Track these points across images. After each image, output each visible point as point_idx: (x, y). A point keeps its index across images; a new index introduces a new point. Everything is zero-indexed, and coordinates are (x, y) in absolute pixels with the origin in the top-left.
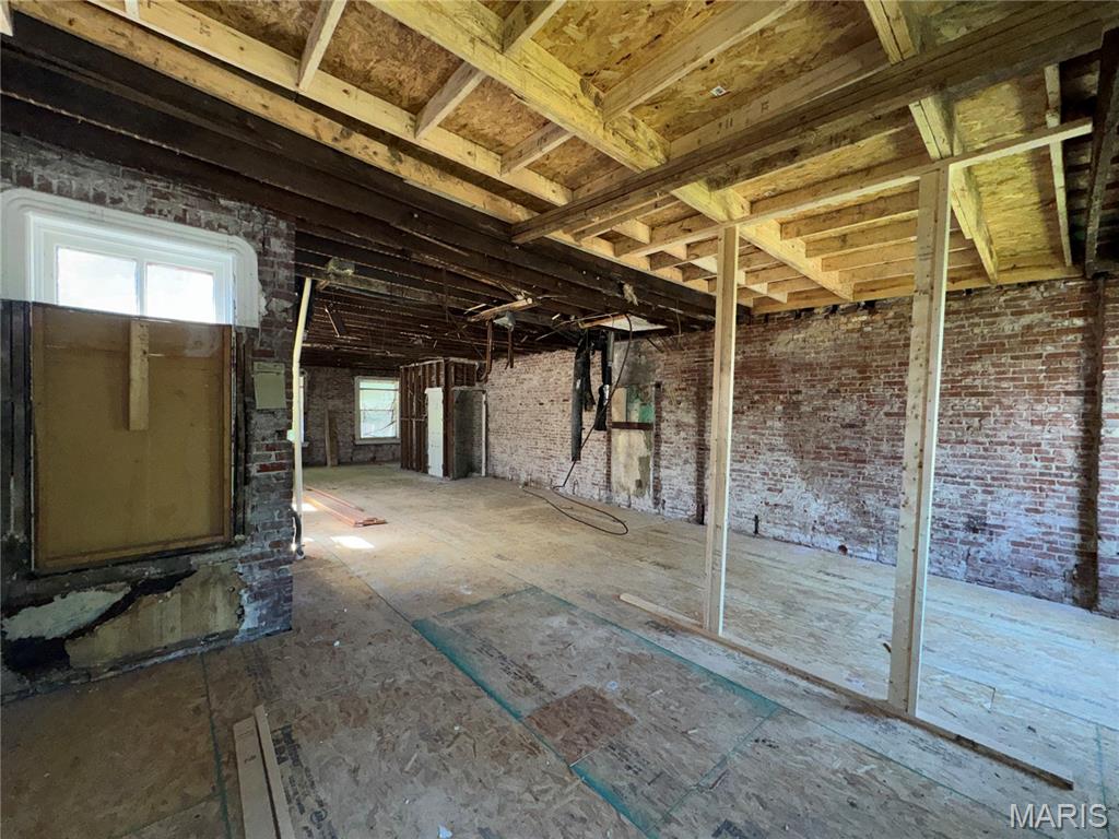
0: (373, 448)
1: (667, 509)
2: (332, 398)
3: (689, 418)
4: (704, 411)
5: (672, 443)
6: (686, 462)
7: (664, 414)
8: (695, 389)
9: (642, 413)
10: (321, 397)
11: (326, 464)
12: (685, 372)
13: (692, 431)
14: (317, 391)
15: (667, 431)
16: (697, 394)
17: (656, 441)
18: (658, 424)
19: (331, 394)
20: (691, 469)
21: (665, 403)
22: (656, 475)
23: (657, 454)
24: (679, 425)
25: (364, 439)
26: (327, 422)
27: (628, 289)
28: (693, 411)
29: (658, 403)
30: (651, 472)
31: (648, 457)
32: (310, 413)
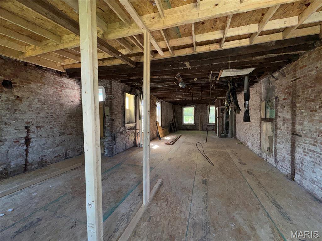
0: (213, 126)
1: (279, 166)
2: (201, 112)
3: (288, 116)
4: (295, 111)
5: (281, 130)
6: (287, 141)
7: (279, 113)
8: (291, 98)
9: (271, 114)
10: (198, 112)
11: (198, 130)
12: (286, 89)
13: (289, 123)
14: (197, 111)
15: (280, 122)
16: (292, 101)
17: (275, 128)
18: (276, 119)
19: (201, 111)
20: (289, 145)
21: (279, 107)
22: (275, 147)
23: (276, 135)
24: (284, 120)
25: (211, 124)
26: (199, 119)
27: (187, 64)
28: (290, 111)
29: (276, 108)
30: (274, 145)
31: (272, 136)
32: (196, 116)
